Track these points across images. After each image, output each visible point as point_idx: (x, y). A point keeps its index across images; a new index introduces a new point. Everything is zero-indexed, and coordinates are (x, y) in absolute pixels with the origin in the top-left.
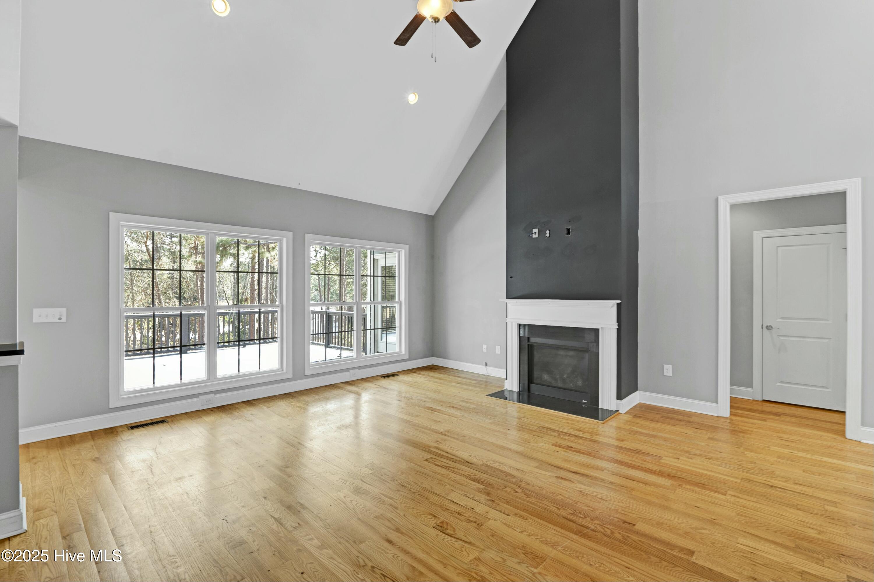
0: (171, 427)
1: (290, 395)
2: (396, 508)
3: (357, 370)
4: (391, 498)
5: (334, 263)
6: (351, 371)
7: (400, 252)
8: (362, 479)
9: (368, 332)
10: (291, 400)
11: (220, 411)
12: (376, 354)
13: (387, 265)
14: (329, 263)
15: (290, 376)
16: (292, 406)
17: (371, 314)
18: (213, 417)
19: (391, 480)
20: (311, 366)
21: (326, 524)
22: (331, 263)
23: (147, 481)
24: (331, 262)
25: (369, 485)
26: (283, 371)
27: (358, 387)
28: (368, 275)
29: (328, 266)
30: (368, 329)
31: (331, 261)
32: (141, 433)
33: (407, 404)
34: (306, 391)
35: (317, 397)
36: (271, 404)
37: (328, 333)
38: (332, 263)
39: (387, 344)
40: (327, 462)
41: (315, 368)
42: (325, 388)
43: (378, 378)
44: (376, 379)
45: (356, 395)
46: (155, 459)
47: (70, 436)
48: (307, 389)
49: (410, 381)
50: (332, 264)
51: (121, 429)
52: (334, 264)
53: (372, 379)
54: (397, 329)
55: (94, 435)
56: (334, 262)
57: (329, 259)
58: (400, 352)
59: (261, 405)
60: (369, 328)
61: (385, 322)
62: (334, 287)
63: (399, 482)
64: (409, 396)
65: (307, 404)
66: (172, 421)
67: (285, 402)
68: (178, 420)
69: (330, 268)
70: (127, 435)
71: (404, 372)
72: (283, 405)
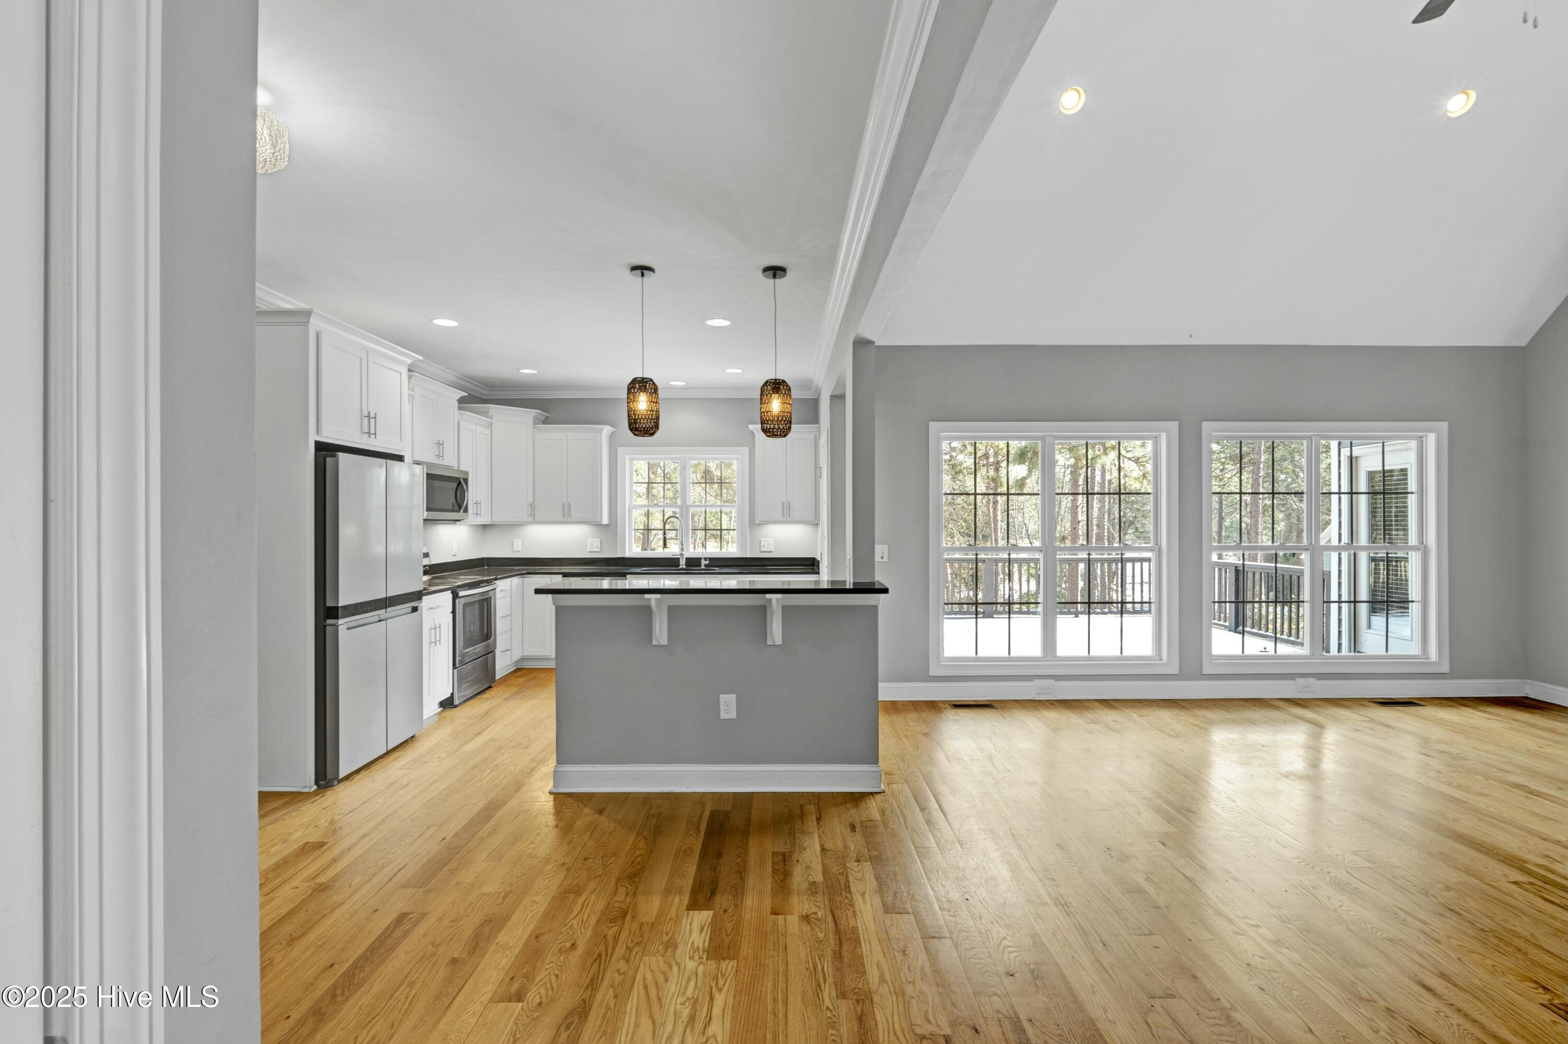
0: (1001, 715)
1: (1177, 703)
2: (1438, 942)
3: (1312, 681)
4: (1423, 922)
5: (1233, 468)
6: (1299, 680)
7: (1424, 439)
8: (1348, 870)
9: (1334, 607)
10: (1179, 711)
11: (1064, 707)
12: (1357, 654)
13: (1386, 468)
14: (1221, 467)
15: (1175, 670)
16: (1184, 722)
17: (1340, 571)
18: (1056, 714)
19: (1419, 892)
20: (1214, 660)
21: (1281, 914)
22: (1227, 469)
23: (991, 775)
24: (1226, 466)
25: (1367, 885)
26: (1161, 660)
27: (1317, 712)
28: (1332, 491)
29: (1220, 474)
30: (1332, 600)
31: (1228, 464)
32: (966, 714)
33: (1449, 766)
34: (1206, 702)
35: (1229, 716)
36: (1145, 712)
37: (1239, 602)
38: (1230, 467)
39: (1389, 639)
40: (1268, 824)
41: (1223, 663)
42: (1242, 702)
43: (1366, 703)
44: (1362, 705)
45: (1311, 726)
46: (994, 751)
47: (892, 701)
48: (1206, 699)
49: (1456, 721)
50: (1230, 469)
51: (942, 706)
52: (1233, 470)
53: (1351, 703)
54: (1415, 609)
55: (916, 706)
56: (1232, 465)
57: (1223, 460)
58: (1424, 657)
59: (1127, 711)
60: (1337, 599)
61: (1384, 592)
62: (1232, 516)
63: (1441, 901)
64: (1454, 751)
65: (1211, 723)
66: (1002, 708)
67: (1170, 714)
68: (1009, 709)
69: (1224, 478)
70: (952, 714)
71: (1437, 702)
72: (1166, 716)
